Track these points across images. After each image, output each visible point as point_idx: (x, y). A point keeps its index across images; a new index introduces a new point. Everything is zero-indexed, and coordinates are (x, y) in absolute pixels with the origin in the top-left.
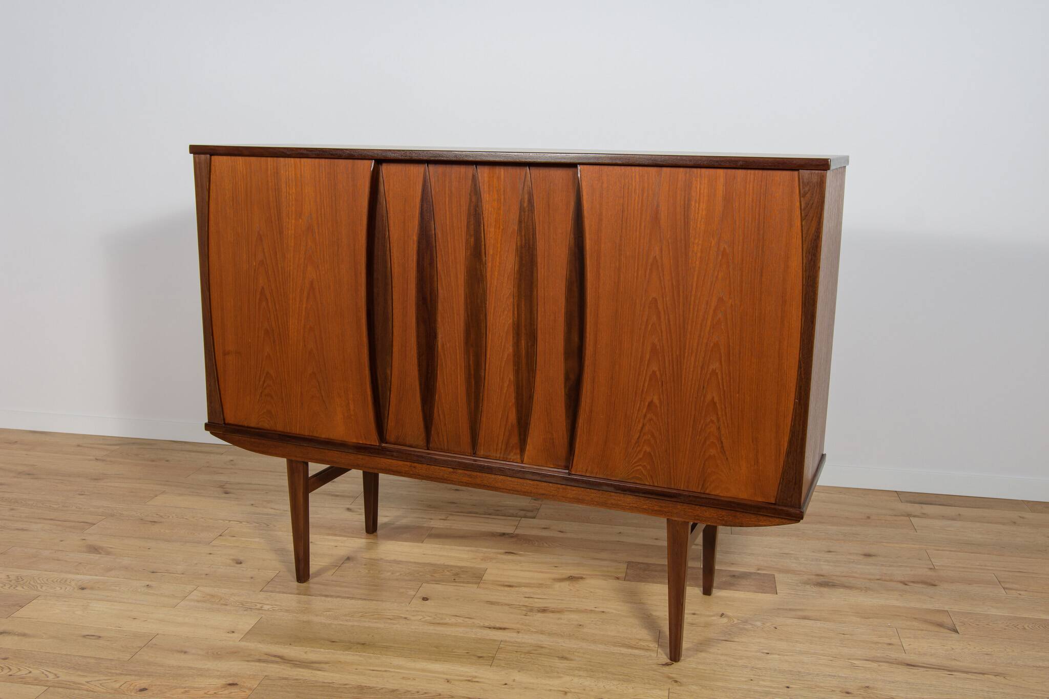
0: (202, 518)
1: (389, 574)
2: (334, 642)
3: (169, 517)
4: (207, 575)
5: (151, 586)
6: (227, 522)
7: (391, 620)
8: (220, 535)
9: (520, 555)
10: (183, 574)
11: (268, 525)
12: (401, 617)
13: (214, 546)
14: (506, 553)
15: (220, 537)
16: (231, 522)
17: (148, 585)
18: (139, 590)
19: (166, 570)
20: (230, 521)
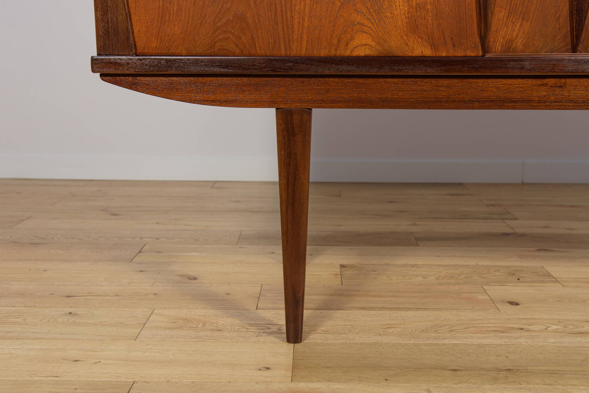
0: (101, 237)
1: (420, 278)
2: (455, 370)
3: (53, 238)
4: (155, 294)
5: (76, 314)
6: (138, 239)
7: (502, 332)
8: (140, 252)
9: (559, 251)
10: (117, 295)
11: (197, 240)
12: (513, 328)
13: (139, 263)
14: (538, 250)
15: (140, 254)
16: (145, 239)
17: (70, 313)
18: (60, 320)
19: (88, 293)
20: (141, 238)
